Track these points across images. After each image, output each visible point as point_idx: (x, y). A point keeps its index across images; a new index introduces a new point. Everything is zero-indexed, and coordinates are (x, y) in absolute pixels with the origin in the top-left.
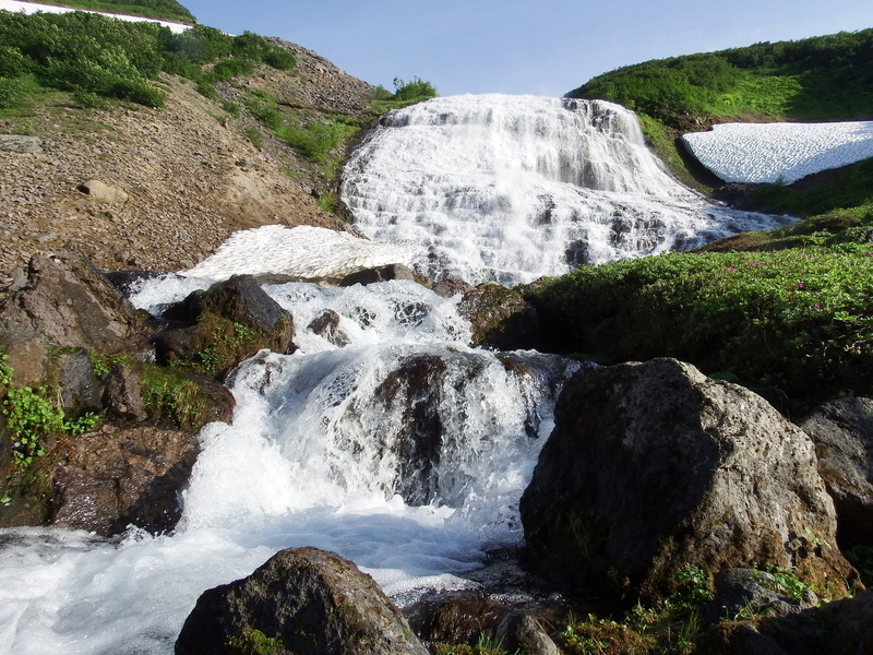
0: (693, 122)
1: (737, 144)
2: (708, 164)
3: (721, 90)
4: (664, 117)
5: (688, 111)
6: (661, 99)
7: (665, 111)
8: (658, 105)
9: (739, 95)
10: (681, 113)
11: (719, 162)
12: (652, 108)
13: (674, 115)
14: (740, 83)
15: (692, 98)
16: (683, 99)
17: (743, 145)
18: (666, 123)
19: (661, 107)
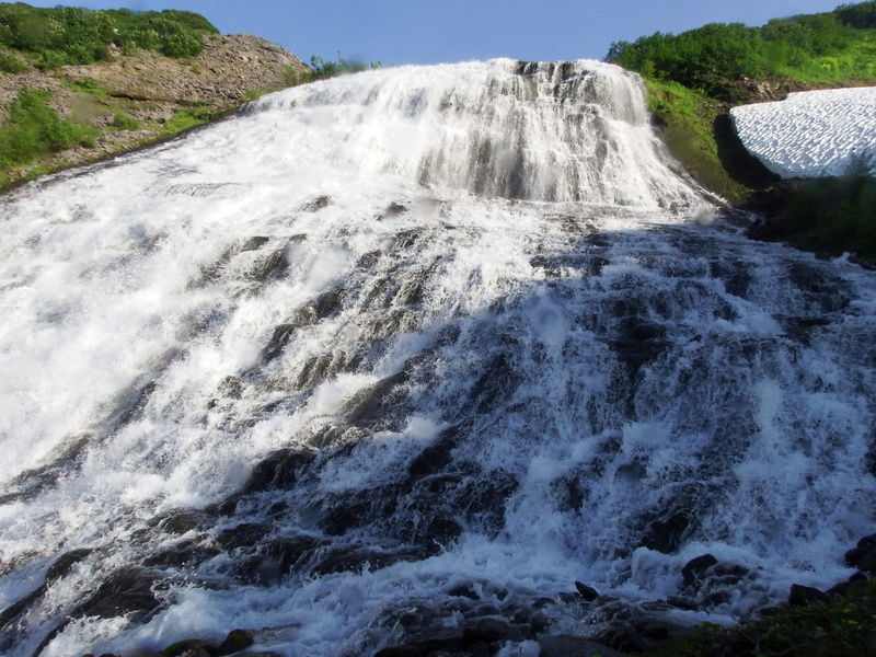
0: (753, 89)
1: (814, 114)
2: (755, 149)
3: (819, 51)
4: (709, 85)
5: (748, 75)
6: (703, 59)
7: (710, 77)
8: (701, 68)
9: (849, 59)
10: (737, 77)
11: (775, 143)
12: (690, 74)
13: (724, 81)
14: (855, 45)
15: (757, 57)
16: (741, 57)
17: (824, 114)
18: (711, 95)
19: (703, 71)
